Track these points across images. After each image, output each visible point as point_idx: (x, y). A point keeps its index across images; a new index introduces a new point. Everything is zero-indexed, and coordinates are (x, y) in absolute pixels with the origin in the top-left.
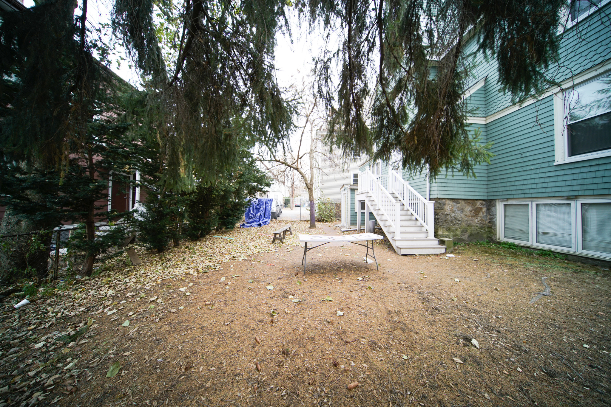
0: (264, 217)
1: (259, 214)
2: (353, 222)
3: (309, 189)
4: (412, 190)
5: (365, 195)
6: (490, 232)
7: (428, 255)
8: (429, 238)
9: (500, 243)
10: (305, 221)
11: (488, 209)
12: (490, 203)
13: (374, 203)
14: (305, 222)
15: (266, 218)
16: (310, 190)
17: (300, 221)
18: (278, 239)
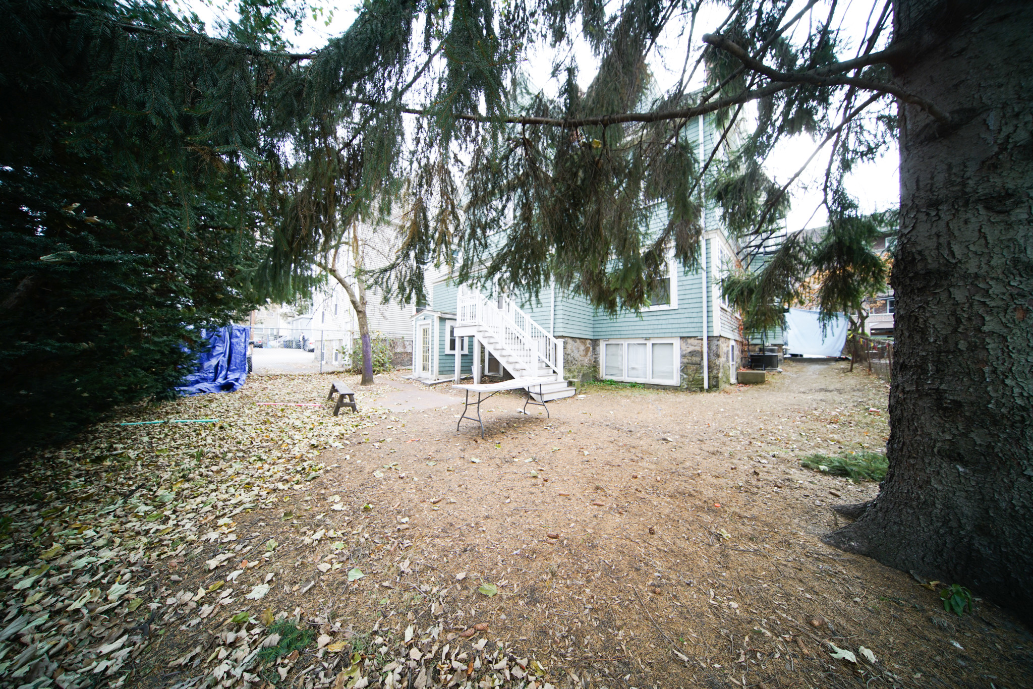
0: (228, 369)
1: (214, 362)
2: (442, 369)
3: (359, 312)
4: (535, 324)
5: (475, 329)
6: (595, 371)
7: (565, 398)
8: (559, 380)
9: (603, 381)
10: (333, 373)
11: (594, 349)
12: (595, 342)
13: (492, 340)
14: (333, 376)
15: (233, 371)
16: (361, 313)
17: (321, 374)
18: (346, 405)
